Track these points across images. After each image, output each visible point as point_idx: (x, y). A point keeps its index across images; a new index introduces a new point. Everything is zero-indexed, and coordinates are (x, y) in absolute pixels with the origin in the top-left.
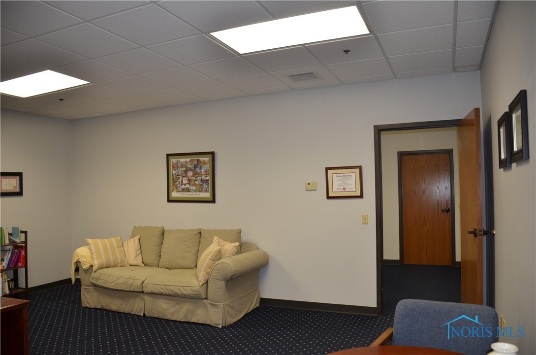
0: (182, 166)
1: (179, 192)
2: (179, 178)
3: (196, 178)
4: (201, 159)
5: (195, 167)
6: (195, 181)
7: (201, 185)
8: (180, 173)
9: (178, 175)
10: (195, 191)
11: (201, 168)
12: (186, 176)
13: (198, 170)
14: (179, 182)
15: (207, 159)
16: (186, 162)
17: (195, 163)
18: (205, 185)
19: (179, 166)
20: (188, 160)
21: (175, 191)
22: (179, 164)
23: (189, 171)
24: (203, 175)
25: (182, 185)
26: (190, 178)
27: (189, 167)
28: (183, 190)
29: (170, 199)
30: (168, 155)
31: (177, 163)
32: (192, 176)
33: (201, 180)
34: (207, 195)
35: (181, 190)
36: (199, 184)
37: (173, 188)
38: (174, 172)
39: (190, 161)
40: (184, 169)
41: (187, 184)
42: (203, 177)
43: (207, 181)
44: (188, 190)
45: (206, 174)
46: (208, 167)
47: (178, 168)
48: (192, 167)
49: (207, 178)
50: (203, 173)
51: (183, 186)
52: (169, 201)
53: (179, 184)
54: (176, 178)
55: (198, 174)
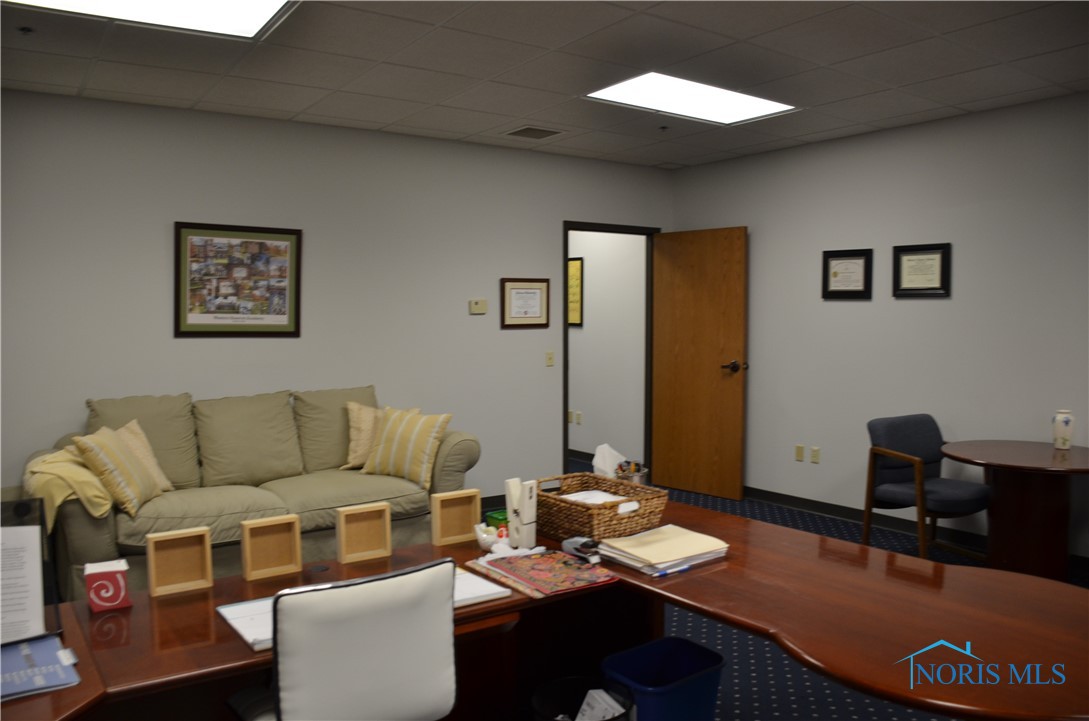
0: (219, 254)
1: (208, 312)
2: (209, 280)
3: (256, 282)
4: (269, 243)
5: (254, 258)
6: (251, 289)
7: (267, 299)
8: (212, 269)
9: (206, 274)
10: (252, 311)
11: (268, 262)
12: (229, 277)
13: (260, 266)
14: (210, 290)
15: (284, 244)
16: (231, 247)
17: (255, 249)
18: (276, 300)
19: (211, 254)
20: (236, 241)
21: (197, 310)
22: (209, 248)
23: (238, 265)
24: (273, 277)
25: (217, 297)
26: (239, 282)
27: (238, 259)
28: (220, 309)
29: (183, 328)
30: (179, 227)
31: (205, 246)
32: (244, 279)
33: (269, 288)
34: (282, 321)
35: (213, 309)
36: (262, 297)
37: (193, 304)
38: (195, 266)
39: (241, 245)
40: (225, 261)
41: (232, 295)
42: (273, 282)
43: (281, 292)
44: (233, 309)
45: (280, 276)
46: (287, 260)
47: (206, 257)
48: (246, 258)
49: (282, 284)
50: (272, 273)
51: (220, 300)
52: (179, 333)
53: (210, 294)
54: (201, 280)
55: (261, 274)
